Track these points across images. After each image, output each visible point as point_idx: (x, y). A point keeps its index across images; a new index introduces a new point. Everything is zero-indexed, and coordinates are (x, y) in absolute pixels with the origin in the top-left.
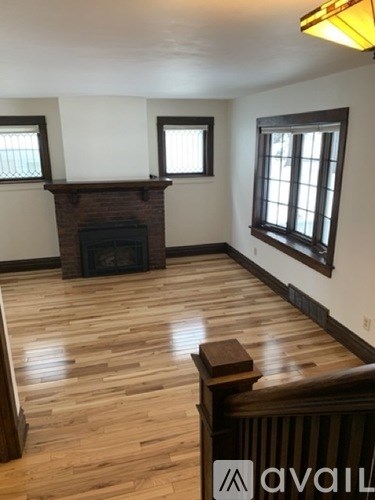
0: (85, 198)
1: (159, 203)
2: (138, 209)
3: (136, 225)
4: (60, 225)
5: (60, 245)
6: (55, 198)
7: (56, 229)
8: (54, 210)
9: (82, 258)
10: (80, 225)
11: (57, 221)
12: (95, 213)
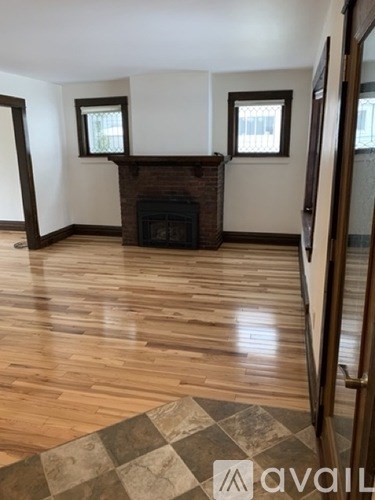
0: (144, 171)
1: (212, 179)
2: (191, 184)
3: (188, 202)
4: (122, 195)
5: (122, 214)
6: (119, 169)
7: (119, 198)
8: (118, 180)
9: (138, 228)
10: (140, 197)
11: (121, 191)
12: (152, 186)
